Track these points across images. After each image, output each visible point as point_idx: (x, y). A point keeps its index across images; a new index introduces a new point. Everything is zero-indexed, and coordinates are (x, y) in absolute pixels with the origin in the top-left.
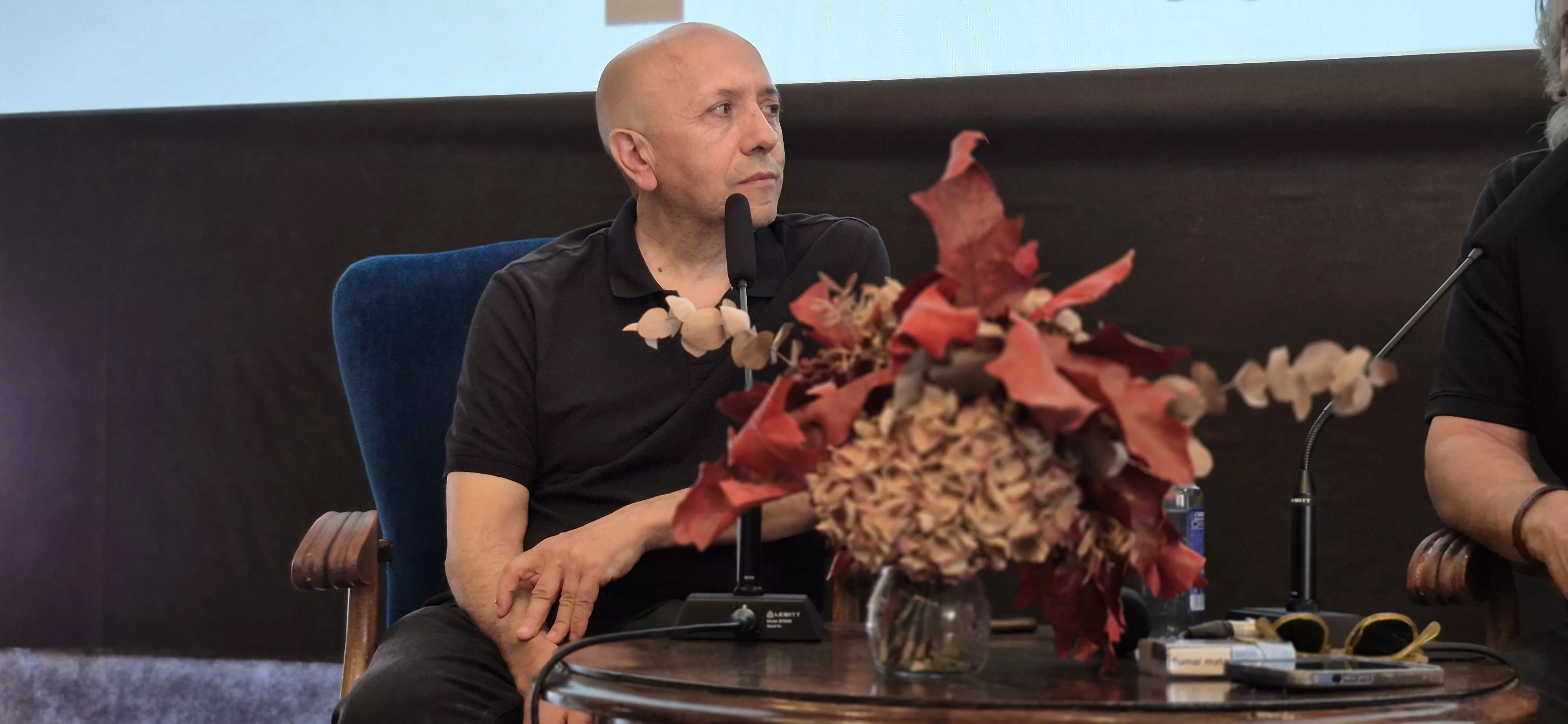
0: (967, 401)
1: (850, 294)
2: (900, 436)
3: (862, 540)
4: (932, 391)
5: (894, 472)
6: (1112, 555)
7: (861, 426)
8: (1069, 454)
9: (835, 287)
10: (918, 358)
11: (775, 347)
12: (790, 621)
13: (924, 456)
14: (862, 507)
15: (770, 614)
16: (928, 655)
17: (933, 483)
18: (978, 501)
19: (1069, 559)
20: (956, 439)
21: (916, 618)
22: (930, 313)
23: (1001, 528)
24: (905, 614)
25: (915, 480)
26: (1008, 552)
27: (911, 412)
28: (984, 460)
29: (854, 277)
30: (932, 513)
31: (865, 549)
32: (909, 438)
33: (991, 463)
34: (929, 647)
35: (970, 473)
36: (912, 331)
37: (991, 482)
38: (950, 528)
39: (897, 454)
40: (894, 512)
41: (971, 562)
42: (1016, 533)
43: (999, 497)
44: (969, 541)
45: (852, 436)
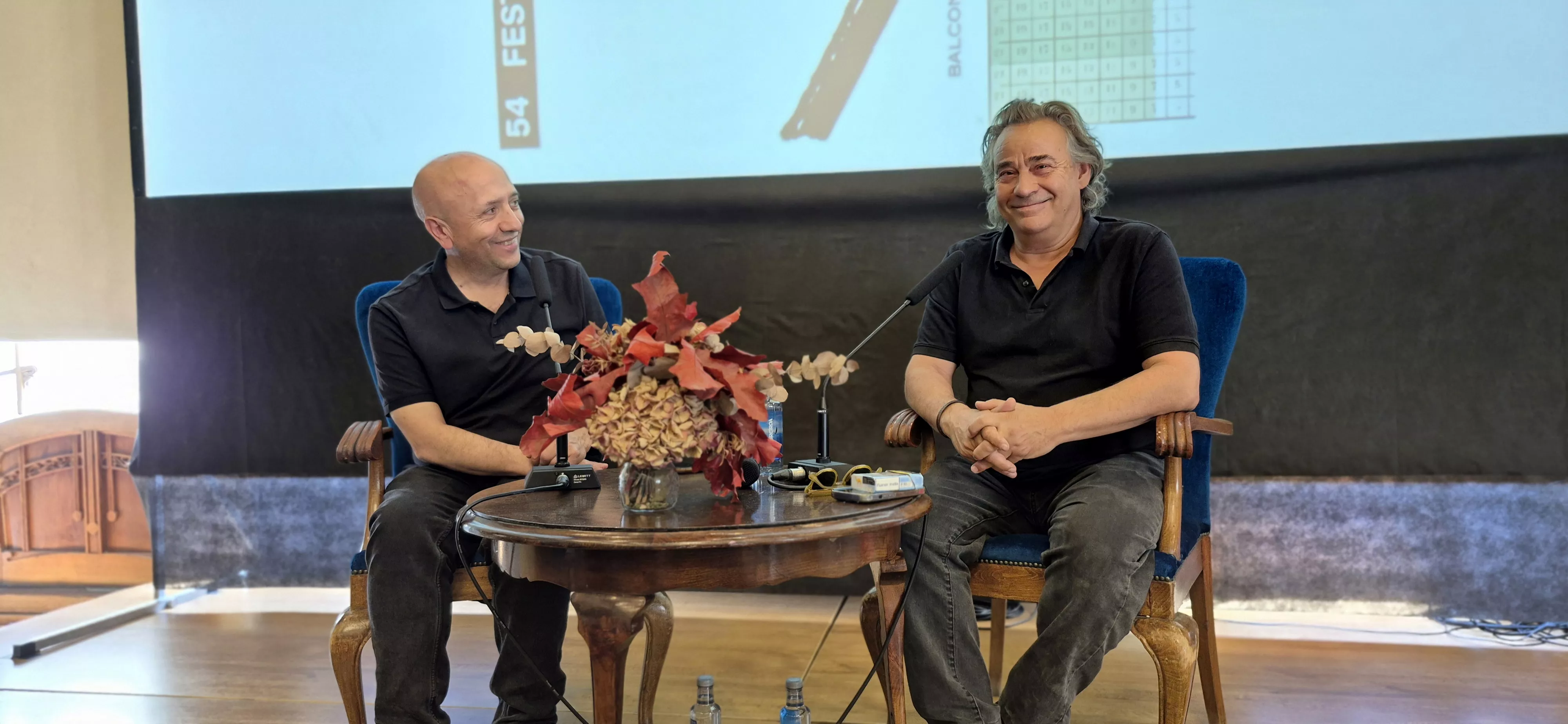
0: (662, 382)
1: (605, 331)
2: (630, 400)
3: (613, 452)
4: (645, 378)
5: (627, 419)
6: (734, 451)
7: (611, 395)
8: (712, 406)
9: (598, 328)
10: (638, 364)
11: (572, 352)
12: (586, 479)
13: (642, 411)
14: (612, 436)
15: (575, 476)
16: (648, 500)
17: (646, 424)
18: (667, 432)
19: (714, 454)
20: (657, 403)
21: (642, 484)
22: (641, 343)
23: (679, 444)
24: (637, 482)
25: (638, 422)
26: (683, 454)
27: (635, 389)
28: (670, 412)
29: (606, 324)
30: (646, 438)
31: (614, 455)
32: (635, 402)
33: (674, 413)
34: (648, 497)
35: (663, 419)
36: (633, 353)
37: (673, 423)
38: (653, 445)
39: (629, 410)
40: (628, 439)
41: (666, 460)
42: (686, 446)
43: (677, 430)
44: (664, 450)
45: (608, 399)
